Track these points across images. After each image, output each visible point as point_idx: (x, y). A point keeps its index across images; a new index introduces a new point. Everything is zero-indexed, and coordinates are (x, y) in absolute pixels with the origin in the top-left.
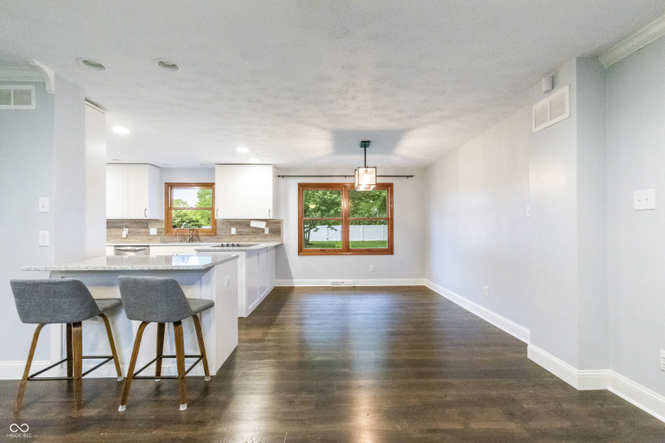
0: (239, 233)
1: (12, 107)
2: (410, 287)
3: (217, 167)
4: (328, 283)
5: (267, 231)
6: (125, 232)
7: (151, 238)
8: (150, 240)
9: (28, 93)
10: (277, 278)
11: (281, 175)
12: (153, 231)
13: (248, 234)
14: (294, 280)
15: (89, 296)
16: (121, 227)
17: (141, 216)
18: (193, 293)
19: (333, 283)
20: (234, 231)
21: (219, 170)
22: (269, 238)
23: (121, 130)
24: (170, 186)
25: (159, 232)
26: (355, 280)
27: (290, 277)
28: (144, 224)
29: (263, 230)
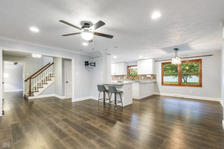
0: (144, 78)
1: (98, 58)
2: (210, 101)
3: (138, 61)
4: (172, 95)
5: (152, 78)
6: (120, 78)
7: (124, 79)
8: (124, 80)
9: (100, 56)
10: (155, 92)
11: (156, 61)
12: (125, 78)
13: (146, 79)
14: (160, 93)
15: (105, 88)
16: (119, 77)
17: (122, 74)
18: (118, 89)
19: (174, 95)
20: (143, 78)
21: (138, 62)
22: (152, 80)
23: (115, 57)
24: (128, 67)
25: (126, 78)
26: (183, 95)
27: (159, 92)
28: (123, 76)
29: (151, 78)
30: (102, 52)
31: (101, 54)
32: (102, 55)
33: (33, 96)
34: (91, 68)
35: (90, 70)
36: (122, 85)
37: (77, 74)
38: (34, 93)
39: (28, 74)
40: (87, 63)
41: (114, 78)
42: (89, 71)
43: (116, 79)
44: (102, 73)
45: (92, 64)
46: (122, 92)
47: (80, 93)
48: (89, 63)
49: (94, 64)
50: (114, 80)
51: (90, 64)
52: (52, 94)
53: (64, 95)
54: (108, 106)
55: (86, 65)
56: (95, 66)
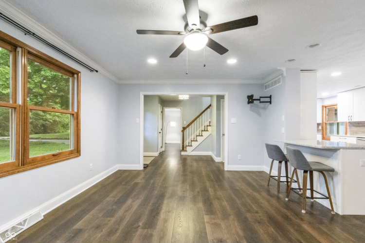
1: (277, 85)
9: (280, 79)
15: (281, 152)
30: (284, 69)
31: (282, 74)
32: (285, 74)
33: (186, 151)
34: (265, 108)
35: (261, 111)
36: (334, 150)
37: (234, 120)
38: (187, 147)
39: (185, 123)
40: (251, 99)
41: (348, 129)
42: (259, 114)
43: (353, 133)
44: (283, 117)
45: (262, 100)
46: (332, 170)
47: (240, 155)
48: (254, 98)
49: (268, 100)
50: (348, 135)
51: (259, 100)
52: (207, 151)
53: (220, 156)
54: (287, 199)
55: (249, 103)
56: (271, 103)
